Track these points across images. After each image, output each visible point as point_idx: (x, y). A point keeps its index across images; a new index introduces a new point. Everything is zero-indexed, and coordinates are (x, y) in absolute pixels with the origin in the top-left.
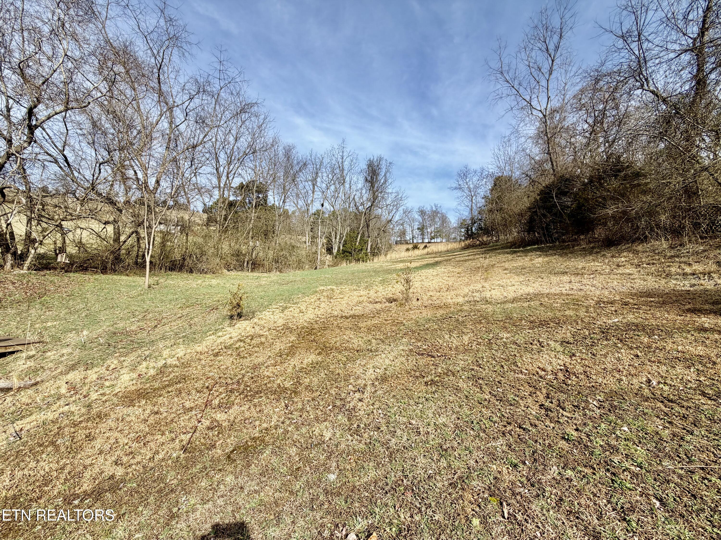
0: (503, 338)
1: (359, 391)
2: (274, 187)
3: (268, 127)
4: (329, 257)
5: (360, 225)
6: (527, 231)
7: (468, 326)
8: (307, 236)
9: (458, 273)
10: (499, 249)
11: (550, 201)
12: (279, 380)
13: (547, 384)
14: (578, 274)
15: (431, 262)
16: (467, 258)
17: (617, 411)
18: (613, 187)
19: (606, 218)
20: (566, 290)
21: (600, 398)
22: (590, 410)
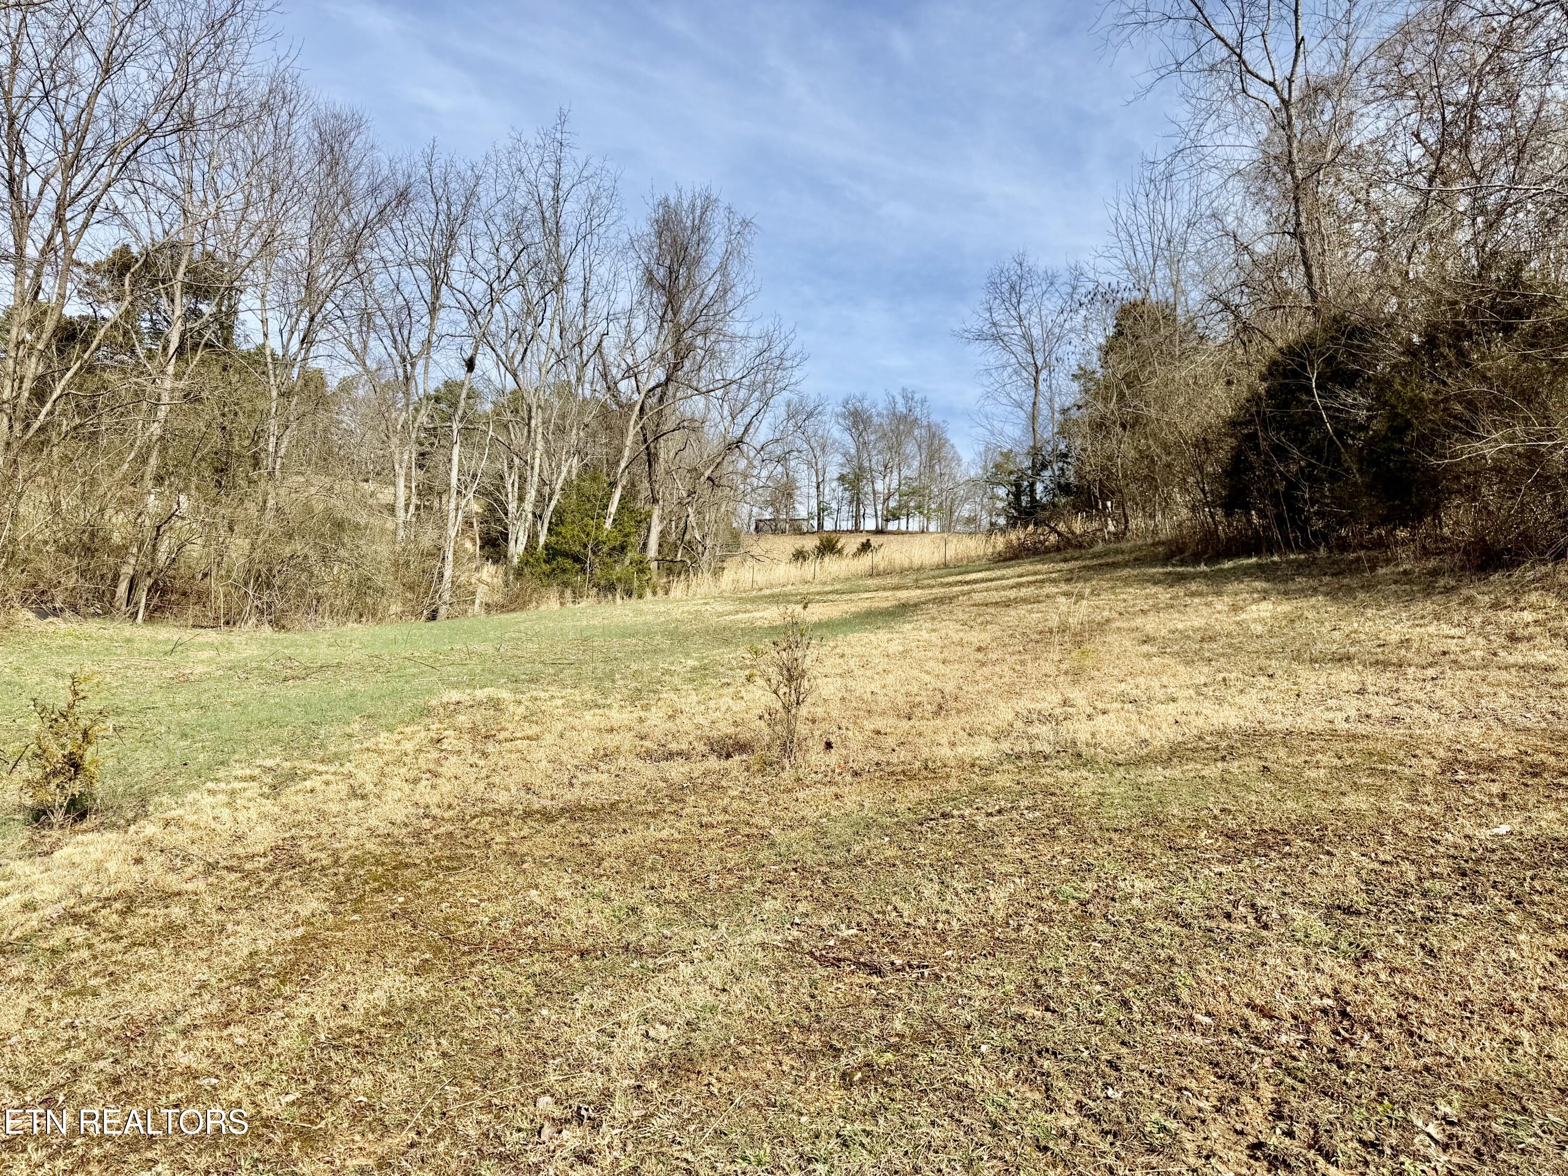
0: (1131, 896)
1: (580, 1118)
2: (268, 275)
3: (251, 30)
4: (489, 572)
5: (620, 451)
6: (1222, 506)
7: (1008, 850)
8: (401, 482)
9: (979, 649)
10: (1126, 565)
11: (1299, 401)
12: (238, 1086)
13: (1278, 1065)
14: (1386, 664)
15: (885, 605)
16: (1012, 594)
17: (1501, 1155)
18: (1499, 367)
19: (1477, 469)
20: (1347, 720)
21: (1448, 1110)
22: (1414, 1156)
